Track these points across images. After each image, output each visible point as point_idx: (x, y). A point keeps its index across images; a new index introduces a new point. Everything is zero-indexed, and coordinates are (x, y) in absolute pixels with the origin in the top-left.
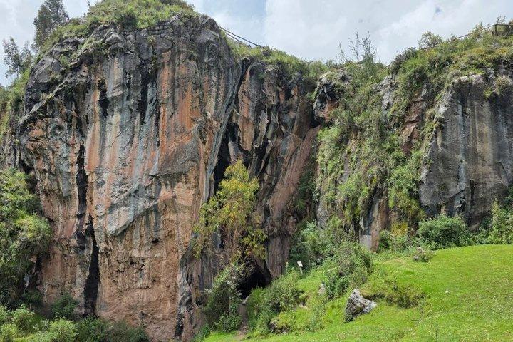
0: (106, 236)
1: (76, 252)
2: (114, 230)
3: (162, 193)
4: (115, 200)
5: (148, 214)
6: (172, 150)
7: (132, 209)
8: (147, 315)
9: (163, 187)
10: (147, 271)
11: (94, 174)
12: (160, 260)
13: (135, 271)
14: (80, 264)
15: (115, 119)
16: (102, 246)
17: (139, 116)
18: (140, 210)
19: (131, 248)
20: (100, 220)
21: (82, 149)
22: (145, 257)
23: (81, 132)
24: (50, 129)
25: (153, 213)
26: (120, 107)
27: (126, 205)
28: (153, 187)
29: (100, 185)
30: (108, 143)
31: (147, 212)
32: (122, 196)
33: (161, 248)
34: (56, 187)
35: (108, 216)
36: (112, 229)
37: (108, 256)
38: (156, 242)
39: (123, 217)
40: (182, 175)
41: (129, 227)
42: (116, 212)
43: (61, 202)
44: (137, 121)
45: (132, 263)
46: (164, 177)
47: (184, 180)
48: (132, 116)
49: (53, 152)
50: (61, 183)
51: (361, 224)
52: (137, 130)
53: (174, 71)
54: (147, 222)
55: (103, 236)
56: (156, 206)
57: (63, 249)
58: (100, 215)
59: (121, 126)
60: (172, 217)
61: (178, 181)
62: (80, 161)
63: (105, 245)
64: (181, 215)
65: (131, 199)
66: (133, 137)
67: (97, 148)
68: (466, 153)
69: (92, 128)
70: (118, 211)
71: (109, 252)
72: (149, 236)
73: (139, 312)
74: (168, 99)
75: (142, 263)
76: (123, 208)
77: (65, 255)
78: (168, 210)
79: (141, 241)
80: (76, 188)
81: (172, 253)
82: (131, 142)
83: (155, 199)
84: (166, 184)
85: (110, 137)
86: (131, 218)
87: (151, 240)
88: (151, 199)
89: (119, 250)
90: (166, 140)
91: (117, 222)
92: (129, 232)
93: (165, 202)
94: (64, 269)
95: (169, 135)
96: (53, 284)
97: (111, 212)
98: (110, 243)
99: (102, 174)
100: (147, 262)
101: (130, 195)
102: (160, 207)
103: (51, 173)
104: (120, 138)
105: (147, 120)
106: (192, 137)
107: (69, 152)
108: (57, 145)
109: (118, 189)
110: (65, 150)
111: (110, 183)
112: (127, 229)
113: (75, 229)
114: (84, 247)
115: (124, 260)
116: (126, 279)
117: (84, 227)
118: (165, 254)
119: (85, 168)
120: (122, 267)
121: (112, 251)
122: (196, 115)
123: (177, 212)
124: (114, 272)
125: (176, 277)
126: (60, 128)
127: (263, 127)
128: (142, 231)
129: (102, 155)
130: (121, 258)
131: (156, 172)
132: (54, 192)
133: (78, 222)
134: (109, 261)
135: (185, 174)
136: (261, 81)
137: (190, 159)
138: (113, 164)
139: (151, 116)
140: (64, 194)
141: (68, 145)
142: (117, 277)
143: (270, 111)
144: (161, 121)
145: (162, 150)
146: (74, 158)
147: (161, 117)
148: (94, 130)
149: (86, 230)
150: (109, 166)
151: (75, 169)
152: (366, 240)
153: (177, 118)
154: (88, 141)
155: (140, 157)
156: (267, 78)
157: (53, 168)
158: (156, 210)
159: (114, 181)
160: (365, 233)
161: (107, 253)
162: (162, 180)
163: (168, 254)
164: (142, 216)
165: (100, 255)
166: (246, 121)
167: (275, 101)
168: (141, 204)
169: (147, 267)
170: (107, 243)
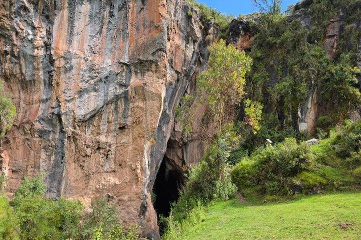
0: (75, 119)
1: (41, 137)
2: (83, 114)
3: (132, 81)
4: (83, 85)
5: (117, 100)
6: (142, 42)
7: (103, 94)
8: (112, 197)
9: (133, 75)
10: (113, 156)
11: (62, 59)
12: (124, 145)
13: (101, 156)
14: (44, 148)
15: (85, 7)
16: (70, 130)
17: (108, 9)
18: (111, 96)
19: (98, 134)
20: (68, 105)
21: (49, 33)
22: (112, 142)
23: (47, 17)
24: (14, 9)
25: (123, 99)
27: (96, 91)
28: (124, 74)
29: (68, 70)
30: (76, 31)
31: (117, 98)
32: (92, 82)
33: (127, 135)
34: (18, 71)
35: (77, 101)
36: (81, 112)
37: (75, 140)
38: (122, 128)
39: (92, 101)
40: (153, 64)
41: (98, 112)
42: (86, 96)
43: (22, 87)
44: (106, 13)
45: (99, 148)
46: (135, 65)
47: (154, 69)
48: (102, 8)
49: (17, 33)
50: (23, 67)
51: (299, 113)
52: (106, 21)
54: (116, 109)
55: (71, 120)
56: (126, 93)
57: (25, 133)
58: (68, 99)
59: (90, 16)
60: (141, 104)
61: (148, 70)
62: (47, 46)
63: (72, 130)
64: (149, 102)
65: (102, 84)
66: (102, 27)
67: (64, 34)
69: (59, 15)
70: (87, 96)
71: (77, 137)
72: (117, 122)
73: (105, 195)
75: (108, 148)
76: (93, 93)
77: (28, 140)
78: (137, 98)
79: (109, 128)
80: (41, 73)
81: (139, 139)
82: (100, 32)
83: (126, 86)
84: (136, 73)
85: (79, 25)
86: (101, 103)
87: (118, 126)
88: (122, 85)
89: (87, 136)
90: (135, 32)
91: (86, 107)
92: (97, 118)
93: (135, 89)
94: (27, 153)
95: (137, 29)
96: (14, 169)
97: (80, 97)
98: (78, 128)
99: (70, 59)
100: (113, 147)
101: (100, 80)
102: (130, 94)
103: (13, 55)
104: (89, 27)
105: (116, 13)
106: (161, 31)
107: (35, 35)
108: (22, 27)
109: (87, 74)
110: (30, 32)
111: (80, 69)
112: (96, 114)
113: (40, 113)
114: (49, 132)
115: (92, 145)
116: (93, 163)
117: (51, 111)
118: (131, 140)
119: (52, 52)
120: (89, 151)
121: (80, 136)
122: (163, 12)
123: (146, 100)
124: (81, 157)
125: (141, 161)
126: (25, 9)
127: (189, 53)
128: (110, 117)
129: (70, 42)
130: (89, 142)
131: (126, 61)
132: (15, 76)
133: (42, 106)
134: (76, 145)
135: (156, 63)
136: (189, 18)
137: (161, 50)
138: (82, 50)
139: (120, 9)
140: (27, 78)
141: (33, 28)
142: (84, 161)
143: (195, 41)
144: (130, 15)
145: (131, 41)
146: (39, 42)
147: (130, 11)
148: (62, 16)
149: (53, 113)
150: (78, 52)
151: (41, 52)
152: (303, 127)
153: (145, 13)
154: (55, 27)
155: (110, 47)
156: (194, 16)
157: (16, 50)
158: (126, 97)
159: (84, 67)
160: (303, 121)
161: (74, 138)
162: (133, 68)
163: (134, 139)
164: (111, 102)
165: (66, 140)
166: (178, 47)
167: (199, 34)
168: (111, 90)
169: (113, 152)
170: (75, 128)
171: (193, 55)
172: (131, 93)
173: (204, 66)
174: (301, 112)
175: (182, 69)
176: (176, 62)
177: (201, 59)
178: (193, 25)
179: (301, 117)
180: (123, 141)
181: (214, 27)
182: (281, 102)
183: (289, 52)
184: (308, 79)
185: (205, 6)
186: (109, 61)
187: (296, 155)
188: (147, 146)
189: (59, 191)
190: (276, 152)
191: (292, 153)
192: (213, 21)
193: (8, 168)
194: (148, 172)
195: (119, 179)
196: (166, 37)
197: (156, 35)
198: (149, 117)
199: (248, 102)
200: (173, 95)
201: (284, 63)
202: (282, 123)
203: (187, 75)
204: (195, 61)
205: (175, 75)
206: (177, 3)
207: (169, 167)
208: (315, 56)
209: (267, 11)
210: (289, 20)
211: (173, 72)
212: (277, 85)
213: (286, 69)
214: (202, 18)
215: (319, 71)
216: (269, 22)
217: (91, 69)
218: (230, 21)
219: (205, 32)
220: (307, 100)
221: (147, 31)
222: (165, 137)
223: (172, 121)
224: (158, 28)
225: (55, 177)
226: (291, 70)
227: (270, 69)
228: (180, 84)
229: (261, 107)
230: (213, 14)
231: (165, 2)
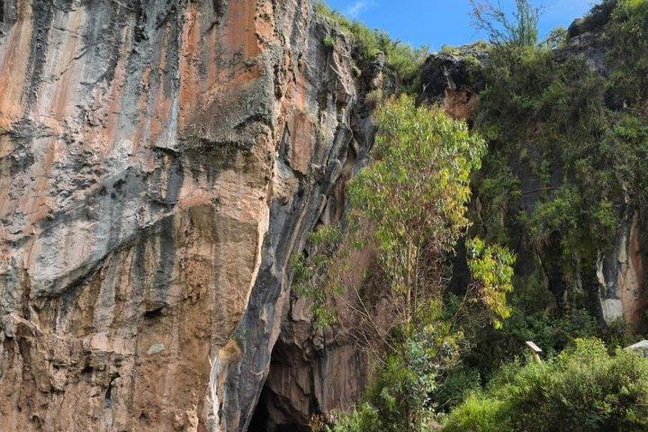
0: (27, 290)
2: (52, 277)
3: (184, 192)
4: (57, 204)
5: (144, 240)
6: (211, 99)
7: (105, 226)
9: (188, 179)
10: (125, 391)
11: (7, 138)
12: (158, 361)
13: (93, 391)
15: (75, 17)
16: (14, 318)
17: (131, 22)
18: (127, 231)
19: (89, 330)
20: (14, 253)
22: (125, 353)
25: (158, 239)
27: (88, 217)
28: (164, 175)
29: (19, 165)
30: (47, 70)
31: (143, 235)
32: (81, 195)
33: (167, 332)
35: (38, 244)
36: (45, 273)
37: (25, 347)
38: (154, 315)
39: (78, 245)
40: (239, 153)
41: (91, 273)
42: (62, 231)
44: (127, 33)
45: (88, 370)
46: (193, 154)
47: (240, 163)
48: (116, 21)
52: (125, 50)
54: (140, 263)
55: (17, 295)
56: (167, 223)
58: (15, 238)
59: (87, 37)
60: (205, 251)
61: (226, 167)
63: (19, 320)
64: (228, 247)
65: (106, 201)
66: (114, 64)
67: (18, 78)
69: (9, 34)
70: (65, 231)
71: (30, 339)
72: (140, 299)
75: (113, 369)
76: (81, 224)
78: (195, 235)
79: (117, 313)
81: (195, 342)
82: (109, 76)
83: (167, 205)
84: (196, 173)
85: (56, 58)
86: (100, 249)
87: (143, 309)
88: (157, 204)
89: (57, 336)
90: (194, 77)
91: (60, 259)
92: (87, 289)
93: (192, 213)
95: (202, 70)
97: (47, 232)
98: (34, 315)
99: (29, 139)
100: (127, 367)
101: (103, 191)
102: (177, 225)
104: (81, 64)
105: (150, 32)
106: (260, 74)
109: (70, 175)
111: (51, 163)
112: (86, 278)
115: (68, 360)
116: (69, 410)
118: (175, 347)
120: (59, 377)
121: (38, 335)
122: (266, 32)
123: (217, 240)
124: (37, 395)
125: (201, 403)
127: (328, 132)
128: (123, 286)
129: (31, 97)
130: (62, 354)
131: (171, 142)
134: (27, 362)
135: (246, 148)
136: (326, 51)
137: (258, 118)
138: (59, 117)
139: (161, 24)
142: (45, 407)
143: (340, 104)
144: (184, 37)
145: (186, 98)
147: (186, 28)
148: (16, 38)
150: (50, 122)
152: (613, 310)
153: (222, 35)
155: (131, 110)
156: (339, 46)
158: (166, 232)
159: (61, 157)
160: (610, 294)
161: (21, 341)
162: (187, 162)
163: (185, 343)
164: (127, 246)
166: (300, 116)
167: (350, 88)
168: (130, 213)
169: (126, 380)
170: (26, 314)
171: (336, 134)
172: (180, 223)
173: (364, 161)
174: (604, 272)
175: (310, 168)
176: (297, 150)
177: (356, 145)
178: (336, 67)
179: (604, 285)
180: (154, 349)
181: (384, 72)
182: (553, 248)
183: (562, 129)
184: (615, 193)
185: (363, 25)
186: (127, 144)
187: (610, 384)
188: (218, 362)
190: (557, 378)
191: (600, 380)
192: (382, 60)
196: (271, 90)
197: (247, 85)
198: (225, 285)
199: (476, 245)
200: (288, 229)
201: (554, 153)
202: (559, 300)
203: (322, 181)
204: (342, 150)
205: (295, 182)
206: (298, 15)
207: (277, 418)
208: (625, 139)
209: (505, 38)
210: (559, 57)
211: (289, 174)
212: (540, 206)
213: (561, 169)
214: (358, 53)
215: (638, 174)
216: (514, 64)
217: (80, 163)
218: (421, 60)
219: (364, 83)
220: (616, 242)
221: (224, 74)
222: (267, 336)
223: (284, 295)
224: (253, 69)
226: (572, 172)
227: (522, 168)
228: (305, 202)
229: (509, 258)
230: (383, 43)
231: (269, 11)
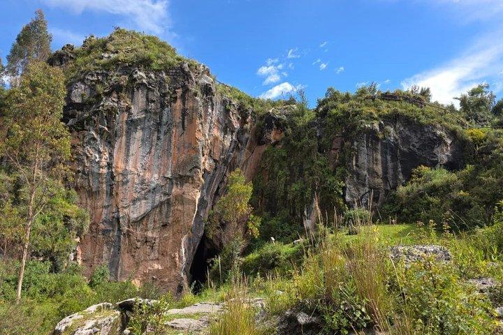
0: (129, 221)
1: (104, 235)
2: (136, 217)
3: (173, 191)
4: (136, 196)
5: (161, 206)
6: (182, 160)
7: (151, 202)
8: (156, 280)
9: (175, 186)
10: (157, 247)
11: (121, 175)
12: (166, 239)
13: (148, 248)
14: (106, 243)
15: (139, 134)
16: (125, 228)
17: (156, 134)
18: (157, 203)
19: (146, 230)
20: (125, 210)
21: (111, 155)
22: (157, 237)
23: (110, 143)
24: (86, 140)
25: (166, 205)
26: (142, 126)
27: (145, 199)
28: (167, 185)
29: (125, 183)
30: (131, 152)
31: (161, 203)
32: (143, 192)
33: (169, 231)
34: (87, 184)
35: (132, 207)
36: (134, 216)
37: (129, 236)
38: (165, 226)
39: (143, 207)
40: (190, 179)
42: (138, 203)
43: (89, 196)
44: (155, 138)
45: (146, 242)
46: (176, 179)
47: (191, 181)
48: (151, 134)
49: (87, 158)
50: (91, 181)
51: (305, 212)
52: (154, 144)
53: (184, 104)
54: (160, 211)
55: (126, 222)
56: (168, 200)
57: (92, 232)
58: (125, 206)
59: (142, 140)
60: (180, 208)
61: (186, 182)
62: (109, 165)
63: (127, 229)
64: (187, 206)
65: (151, 194)
66: (151, 149)
67: (122, 155)
68: (369, 170)
69: (119, 141)
71: (130, 234)
72: (161, 222)
73: (150, 277)
74: (179, 123)
75: (153, 241)
76: (143, 201)
77: (94, 237)
78: (177, 203)
79: (154, 225)
80: (104, 186)
81: (177, 234)
82: (150, 152)
83: (168, 195)
84: (177, 184)
85: (134, 148)
86: (149, 208)
87: (162, 224)
88: (165, 194)
89: (138, 233)
90: (176, 152)
91: (138, 212)
92: (146, 219)
93: (176, 197)
94: (93, 247)
95: (178, 149)
96: (85, 259)
97: (134, 204)
98: (131, 227)
99: (127, 175)
100: (157, 241)
101: (149, 191)
102: (172, 200)
103: (84, 173)
104: (141, 149)
105: (162, 137)
106: (197, 151)
107: (101, 158)
108: (91, 152)
109: (140, 186)
110: (97, 156)
111: (134, 182)
112: (146, 216)
113: (103, 217)
114: (110, 231)
115: (141, 240)
116: (142, 253)
117: (111, 215)
118: (171, 235)
119: (113, 170)
120: (139, 244)
121: (132, 233)
123: (183, 204)
124: (132, 249)
125: (179, 251)
126: (94, 139)
127: (227, 143)
128: (156, 218)
129: (127, 161)
130: (139, 238)
131: (169, 176)
132: (84, 188)
133: (105, 211)
134: (130, 240)
135: (192, 177)
136: (227, 111)
137: (196, 167)
138: (136, 168)
139: (165, 134)
140: (94, 190)
141: (100, 152)
142: (135, 252)
143: (232, 132)
144: (173, 138)
145: (174, 158)
146: (104, 163)
147: (173, 135)
148: (121, 142)
149: (113, 217)
150: (133, 170)
151: (105, 171)
153: (185, 137)
154: (115, 150)
155: (156, 164)
156: (232, 109)
157: (87, 170)
158: (168, 202)
159: (137, 181)
160: (307, 218)
161: (128, 234)
162: (174, 181)
163: (174, 234)
164: (157, 207)
165: (122, 236)
166: (216, 139)
167: (237, 125)
168: (157, 198)
169: (157, 245)
170: (129, 227)
171: (231, 144)
173: (243, 151)
174: (307, 211)
175: (220, 158)
176: (215, 151)
177: (239, 145)
178: (231, 118)
179: (306, 215)
180: (165, 235)
181: (251, 115)
186: (156, 176)
188: (184, 239)
189: (116, 275)
193: (81, 258)
194: (184, 259)
195: (161, 266)
197: (193, 155)
198: (186, 218)
203: (225, 162)
204: (233, 148)
205: (214, 164)
206: (211, 122)
211: (211, 161)
214: (241, 108)
215: (321, 179)
217: (142, 182)
219: (243, 122)
221: (186, 150)
223: (210, 205)
225: (114, 264)
228: (218, 172)
230: (252, 102)
231: (201, 128)
